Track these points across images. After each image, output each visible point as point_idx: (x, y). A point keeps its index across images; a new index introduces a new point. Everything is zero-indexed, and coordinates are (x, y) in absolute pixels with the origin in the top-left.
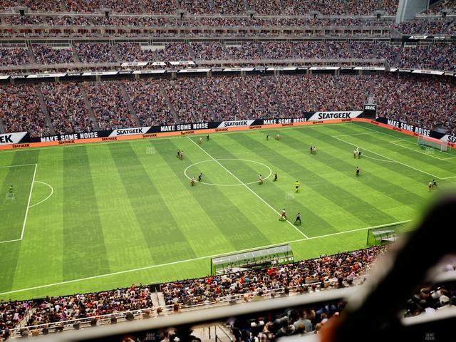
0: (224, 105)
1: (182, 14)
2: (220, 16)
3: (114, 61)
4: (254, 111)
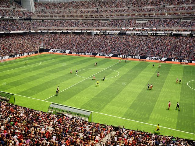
0: (158, 49)
1: (164, 6)
2: (185, 5)
3: (120, 27)
4: (171, 54)
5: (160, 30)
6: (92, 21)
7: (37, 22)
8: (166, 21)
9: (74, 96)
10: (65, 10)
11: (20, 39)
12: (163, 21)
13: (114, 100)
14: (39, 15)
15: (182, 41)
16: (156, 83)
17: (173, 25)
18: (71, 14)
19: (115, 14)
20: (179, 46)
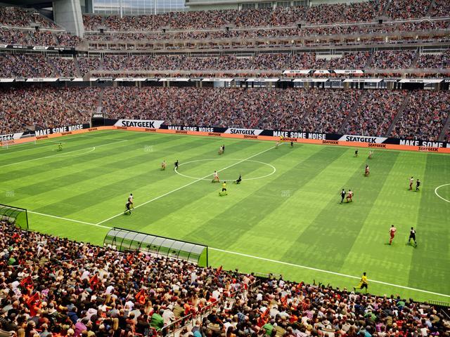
0: (367, 118)
1: (381, 21)
2: (429, 19)
3: (279, 69)
5: (370, 75)
6: (215, 56)
7: (88, 59)
8: (385, 55)
9: (169, 216)
10: (154, 31)
11: (50, 96)
12: (379, 54)
13: (261, 224)
14: (94, 42)
15: (423, 100)
16: (361, 189)
17: (402, 64)
18: (166, 41)
19: (267, 40)
20: (415, 110)
